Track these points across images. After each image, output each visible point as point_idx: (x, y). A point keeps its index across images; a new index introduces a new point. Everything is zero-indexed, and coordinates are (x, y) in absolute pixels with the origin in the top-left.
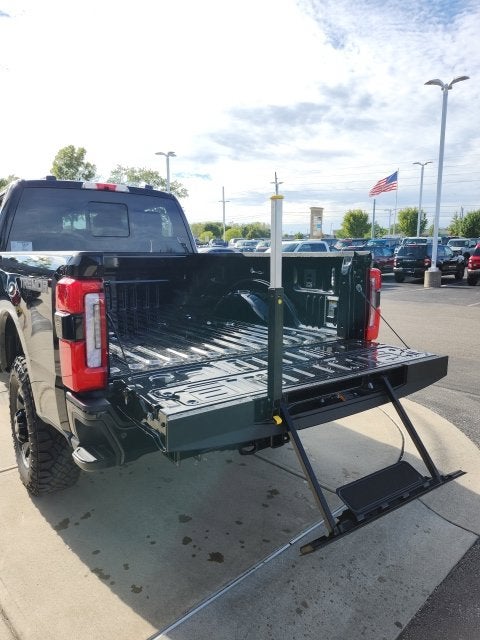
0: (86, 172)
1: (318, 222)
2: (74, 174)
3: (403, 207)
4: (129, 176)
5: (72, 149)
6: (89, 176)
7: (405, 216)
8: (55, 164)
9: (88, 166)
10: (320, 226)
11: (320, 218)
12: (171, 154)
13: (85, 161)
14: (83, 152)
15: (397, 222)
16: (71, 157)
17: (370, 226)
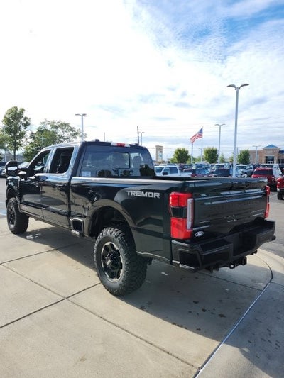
0: (25, 122)
1: (159, 154)
2: (17, 123)
3: (206, 147)
4: (52, 125)
5: (17, 109)
6: (26, 125)
7: (207, 152)
8: (5, 117)
9: (26, 119)
10: (161, 156)
11: (161, 152)
12: (84, 115)
13: (24, 116)
14: (23, 110)
15: (203, 154)
16: (16, 113)
17: (188, 157)
